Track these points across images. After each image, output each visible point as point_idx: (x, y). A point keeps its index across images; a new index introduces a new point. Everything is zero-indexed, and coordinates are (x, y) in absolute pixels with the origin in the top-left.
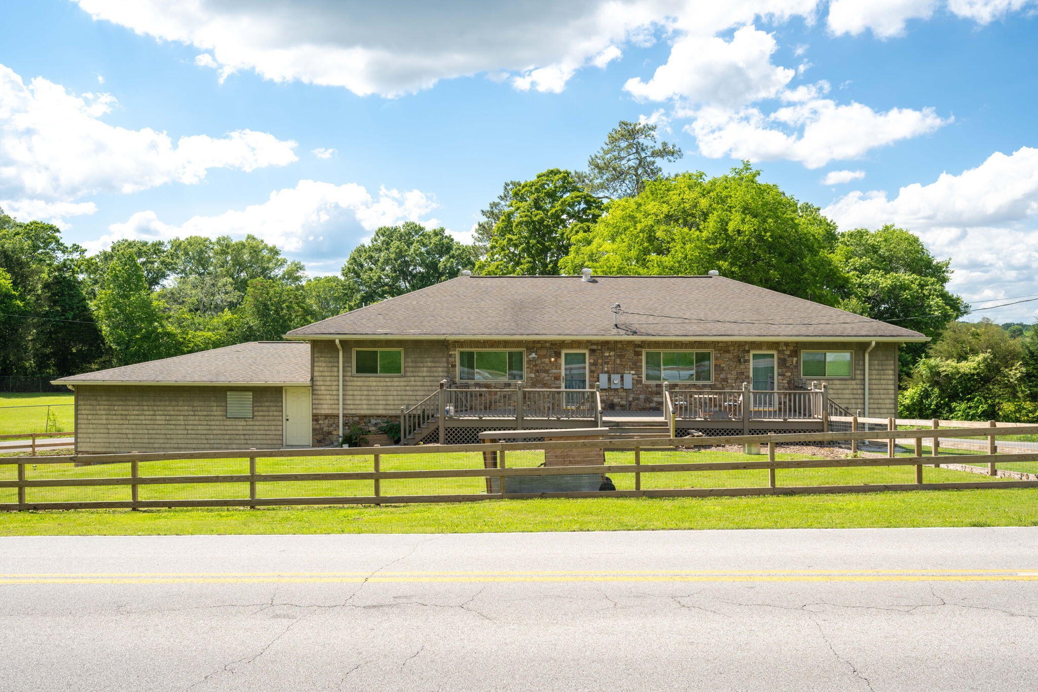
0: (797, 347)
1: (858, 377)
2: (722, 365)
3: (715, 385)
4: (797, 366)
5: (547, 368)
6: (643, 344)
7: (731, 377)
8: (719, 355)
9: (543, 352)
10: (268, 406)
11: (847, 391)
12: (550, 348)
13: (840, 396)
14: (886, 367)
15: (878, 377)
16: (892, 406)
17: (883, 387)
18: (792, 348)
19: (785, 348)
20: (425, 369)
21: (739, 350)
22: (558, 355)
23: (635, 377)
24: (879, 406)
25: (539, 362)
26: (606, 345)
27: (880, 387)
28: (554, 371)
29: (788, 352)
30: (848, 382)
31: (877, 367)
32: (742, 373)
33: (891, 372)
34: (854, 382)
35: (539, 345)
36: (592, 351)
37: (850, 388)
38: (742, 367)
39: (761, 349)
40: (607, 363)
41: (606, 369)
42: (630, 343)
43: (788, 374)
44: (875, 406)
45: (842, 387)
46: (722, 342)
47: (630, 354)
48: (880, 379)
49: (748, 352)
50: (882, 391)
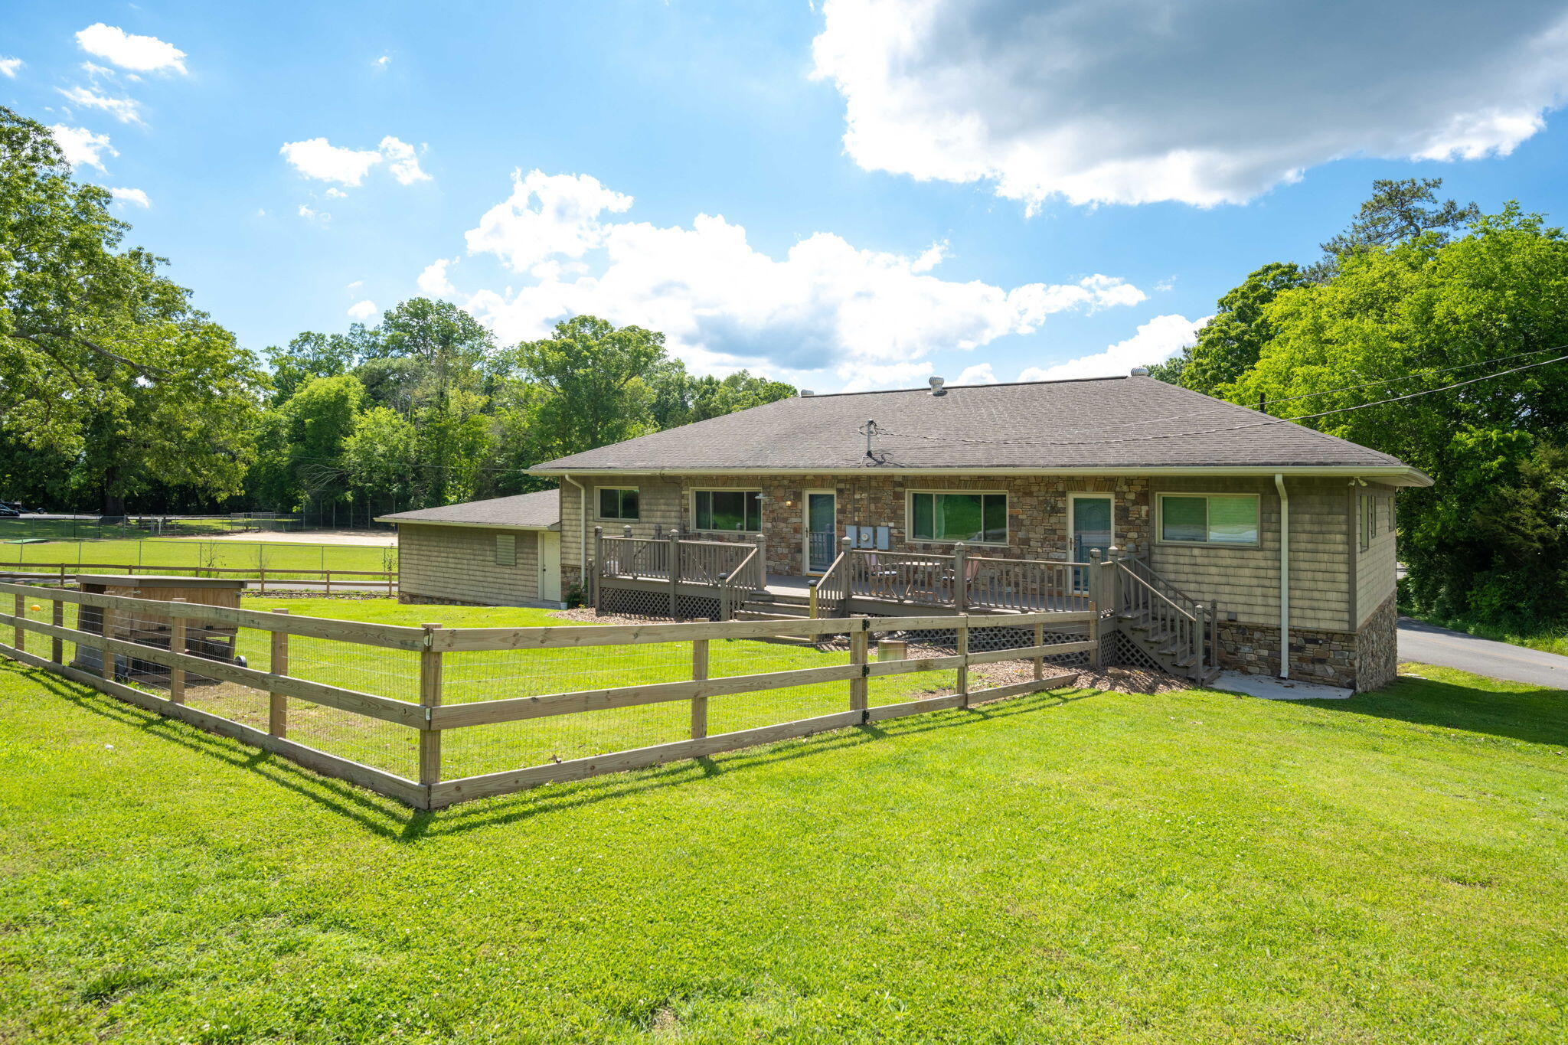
0: (1147, 486)
1: (1268, 545)
2: (1020, 517)
3: (1009, 549)
4: (1148, 521)
5: (785, 515)
6: (906, 481)
7: (1036, 535)
8: (1015, 500)
9: (780, 493)
10: (528, 553)
11: (1247, 572)
12: (789, 487)
13: (1232, 580)
14: (1331, 528)
15: (1310, 546)
16: (1344, 606)
17: (1323, 566)
18: (1139, 489)
19: (1125, 488)
20: (659, 513)
21: (1047, 492)
22: (798, 497)
23: (894, 531)
24: (1315, 604)
25: (776, 507)
26: (855, 482)
27: (1316, 566)
28: (794, 520)
29: (1132, 496)
30: (1247, 554)
31: (1308, 527)
32: (1054, 531)
33: (1339, 538)
34: (1260, 554)
35: (776, 483)
36: (840, 491)
37: (1251, 565)
38: (1053, 520)
39: (1084, 490)
40: (858, 510)
41: (856, 519)
42: (888, 478)
43: (1133, 535)
44: (1307, 603)
45: (1235, 562)
46: (1020, 477)
47: (887, 497)
48: (1317, 552)
49: (1063, 494)
50: (1319, 576)
